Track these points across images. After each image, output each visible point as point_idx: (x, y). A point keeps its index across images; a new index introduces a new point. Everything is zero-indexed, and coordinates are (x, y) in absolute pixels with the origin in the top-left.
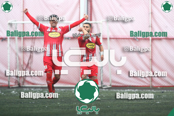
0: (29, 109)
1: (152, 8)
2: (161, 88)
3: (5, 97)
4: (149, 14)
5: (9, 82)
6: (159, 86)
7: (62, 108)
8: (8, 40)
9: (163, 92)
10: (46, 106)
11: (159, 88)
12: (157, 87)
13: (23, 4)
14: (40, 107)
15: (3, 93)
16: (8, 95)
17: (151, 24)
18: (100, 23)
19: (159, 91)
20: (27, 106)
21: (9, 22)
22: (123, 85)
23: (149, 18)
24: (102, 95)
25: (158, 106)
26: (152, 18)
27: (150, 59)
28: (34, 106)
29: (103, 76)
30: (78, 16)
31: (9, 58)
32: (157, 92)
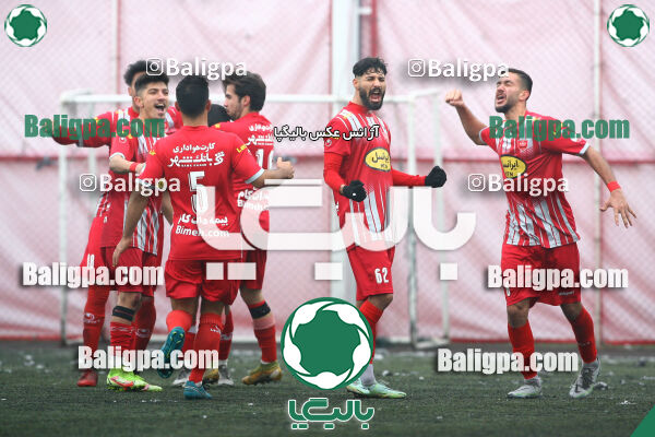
0: (140, 426)
1: (605, 48)
2: (638, 347)
3: (50, 380)
4: (592, 68)
5: (63, 323)
6: (630, 338)
7: (265, 424)
8: (63, 164)
9: (643, 364)
10: (204, 414)
11: (628, 347)
12: (623, 343)
13: (119, 31)
14: (182, 418)
15: (40, 367)
16: (58, 374)
17: (601, 108)
18: (406, 103)
19: (630, 360)
20: (134, 416)
21: (66, 96)
22: (495, 337)
23: (593, 85)
24: (415, 373)
25: (626, 417)
26: (605, 86)
27: (595, 240)
28: (158, 413)
29: (417, 301)
30: (326, 76)
31: (63, 233)
32: (621, 365)
